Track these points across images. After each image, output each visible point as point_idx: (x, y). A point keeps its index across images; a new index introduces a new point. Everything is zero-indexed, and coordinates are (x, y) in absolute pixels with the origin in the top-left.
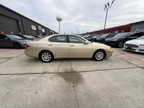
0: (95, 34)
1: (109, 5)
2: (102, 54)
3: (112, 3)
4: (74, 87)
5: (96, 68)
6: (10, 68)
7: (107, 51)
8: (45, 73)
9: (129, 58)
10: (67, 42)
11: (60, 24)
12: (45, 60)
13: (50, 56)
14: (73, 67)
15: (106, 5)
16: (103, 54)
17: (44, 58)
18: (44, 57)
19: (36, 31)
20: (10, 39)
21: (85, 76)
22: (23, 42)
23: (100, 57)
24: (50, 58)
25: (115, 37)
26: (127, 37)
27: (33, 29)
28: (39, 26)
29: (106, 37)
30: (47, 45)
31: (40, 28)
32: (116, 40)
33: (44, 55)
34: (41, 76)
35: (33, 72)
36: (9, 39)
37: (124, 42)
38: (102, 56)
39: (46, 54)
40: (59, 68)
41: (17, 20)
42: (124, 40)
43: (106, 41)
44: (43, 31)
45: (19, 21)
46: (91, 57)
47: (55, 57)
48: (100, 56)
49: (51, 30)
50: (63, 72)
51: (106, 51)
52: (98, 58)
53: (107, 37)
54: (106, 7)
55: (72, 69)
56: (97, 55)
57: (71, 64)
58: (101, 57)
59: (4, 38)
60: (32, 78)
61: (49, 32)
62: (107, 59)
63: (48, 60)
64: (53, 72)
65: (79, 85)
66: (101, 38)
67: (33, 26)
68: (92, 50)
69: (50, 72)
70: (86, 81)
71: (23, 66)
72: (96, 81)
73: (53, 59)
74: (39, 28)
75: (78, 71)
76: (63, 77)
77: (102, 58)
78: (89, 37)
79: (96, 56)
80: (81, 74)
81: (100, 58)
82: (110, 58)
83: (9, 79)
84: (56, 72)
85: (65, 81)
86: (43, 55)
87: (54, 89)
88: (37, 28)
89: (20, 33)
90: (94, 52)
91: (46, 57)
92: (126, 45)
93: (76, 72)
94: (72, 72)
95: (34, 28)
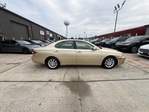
0: (104, 38)
1: (119, 7)
2: (112, 61)
3: (123, 4)
4: (80, 100)
5: (106, 78)
6: (17, 75)
7: (119, 58)
8: (50, 81)
9: (146, 66)
10: (74, 48)
11: (68, 28)
12: (51, 67)
13: (56, 63)
14: (80, 75)
15: (115, 7)
16: (113, 61)
17: (50, 65)
18: (50, 63)
19: (44, 36)
20: (20, 45)
21: (93, 86)
22: (32, 47)
23: (110, 64)
24: (57, 64)
25: (127, 41)
26: (142, 41)
27: (41, 34)
28: (47, 31)
29: (116, 41)
30: (53, 52)
31: (48, 33)
32: (128, 44)
33: (50, 61)
34: (46, 85)
35: (38, 80)
36: (19, 44)
37: (138, 47)
38: (113, 63)
39: (52, 60)
40: (65, 75)
41: (27, 26)
42: (138, 45)
43: (117, 45)
44: (51, 35)
45: (29, 26)
46: (100, 64)
47: (61, 64)
48: (110, 63)
49: (59, 35)
50: (69, 81)
51: (117, 58)
52: (108, 66)
53: (118, 41)
54: (116, 9)
55: (79, 78)
56: (107, 62)
57: (78, 71)
58: (111, 64)
59: (15, 44)
60: (37, 87)
61: (57, 36)
62: (119, 67)
63: (54, 66)
64: (59, 81)
65: (86, 98)
66: (111, 42)
67: (42, 31)
68: (101, 56)
69: (55, 80)
70: (94, 93)
72: (107, 94)
73: (59, 66)
75: (85, 81)
76: (69, 87)
77: (112, 66)
78: (97, 41)
79: (106, 63)
80: (89, 84)
81: (110, 65)
82: (122, 65)
83: (15, 87)
84: (61, 80)
85: (70, 92)
86: (49, 61)
87: (58, 102)
88: (45, 33)
89: (29, 39)
90: (103, 59)
91: (52, 64)
92: (141, 50)
93: (83, 82)
94: (79, 82)
95: (43, 33)
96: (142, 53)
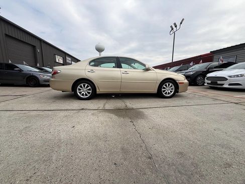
1: (176, 27)
2: (171, 86)
3: (181, 23)
4: (131, 122)
7: (180, 81)
8: (83, 109)
10: (118, 67)
12: (81, 96)
13: (90, 90)
14: (128, 104)
16: (173, 87)
17: (80, 93)
18: (79, 90)
19: (63, 64)
20: (23, 71)
21: (148, 112)
22: (44, 76)
23: (169, 91)
24: (91, 91)
26: (209, 69)
27: (57, 61)
28: (67, 58)
30: (86, 71)
31: (69, 60)
32: (192, 73)
33: (81, 87)
34: (77, 113)
36: (21, 70)
38: (172, 89)
39: (84, 86)
40: (104, 105)
41: (34, 47)
45: (37, 47)
46: (155, 91)
47: (97, 90)
48: (169, 89)
51: (177, 81)
52: (166, 93)
54: (172, 29)
55: (126, 106)
56: (165, 88)
58: (171, 92)
60: (63, 114)
63: (86, 95)
64: (97, 109)
65: (140, 121)
67: (59, 57)
68: (157, 79)
71: (46, 103)
73: (95, 95)
74: (67, 61)
75: (136, 108)
76: (113, 114)
79: (163, 90)
80: (142, 110)
81: (169, 93)
82: (185, 95)
85: (116, 117)
86: (79, 87)
87: (100, 124)
88: (64, 60)
89: (38, 65)
90: (159, 82)
91: (84, 91)
93: (133, 109)
94: (126, 109)
95: (60, 60)
96: (210, 82)
